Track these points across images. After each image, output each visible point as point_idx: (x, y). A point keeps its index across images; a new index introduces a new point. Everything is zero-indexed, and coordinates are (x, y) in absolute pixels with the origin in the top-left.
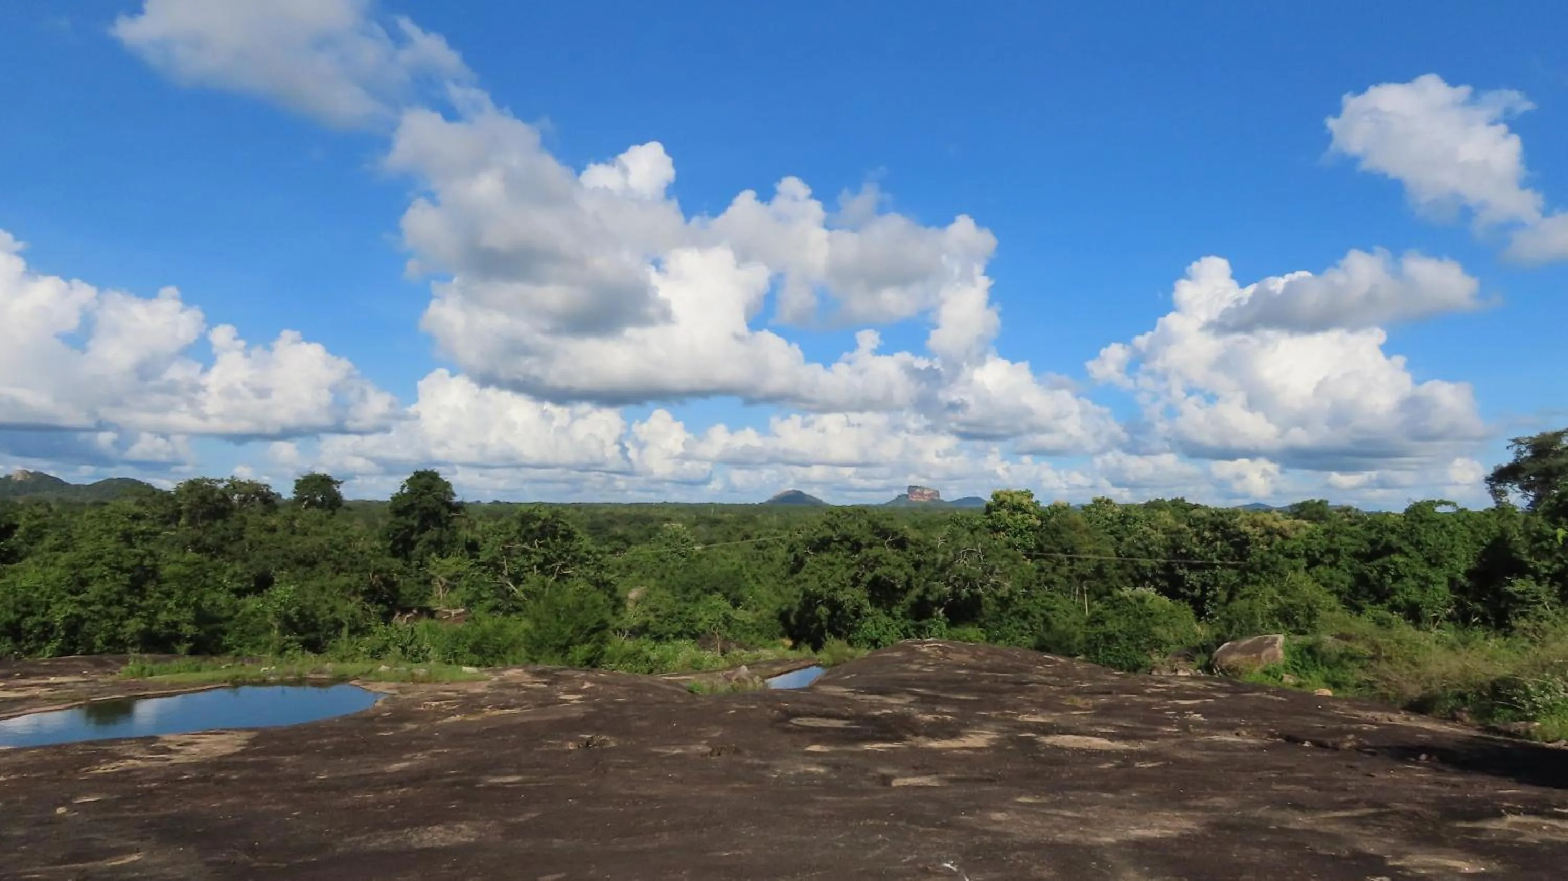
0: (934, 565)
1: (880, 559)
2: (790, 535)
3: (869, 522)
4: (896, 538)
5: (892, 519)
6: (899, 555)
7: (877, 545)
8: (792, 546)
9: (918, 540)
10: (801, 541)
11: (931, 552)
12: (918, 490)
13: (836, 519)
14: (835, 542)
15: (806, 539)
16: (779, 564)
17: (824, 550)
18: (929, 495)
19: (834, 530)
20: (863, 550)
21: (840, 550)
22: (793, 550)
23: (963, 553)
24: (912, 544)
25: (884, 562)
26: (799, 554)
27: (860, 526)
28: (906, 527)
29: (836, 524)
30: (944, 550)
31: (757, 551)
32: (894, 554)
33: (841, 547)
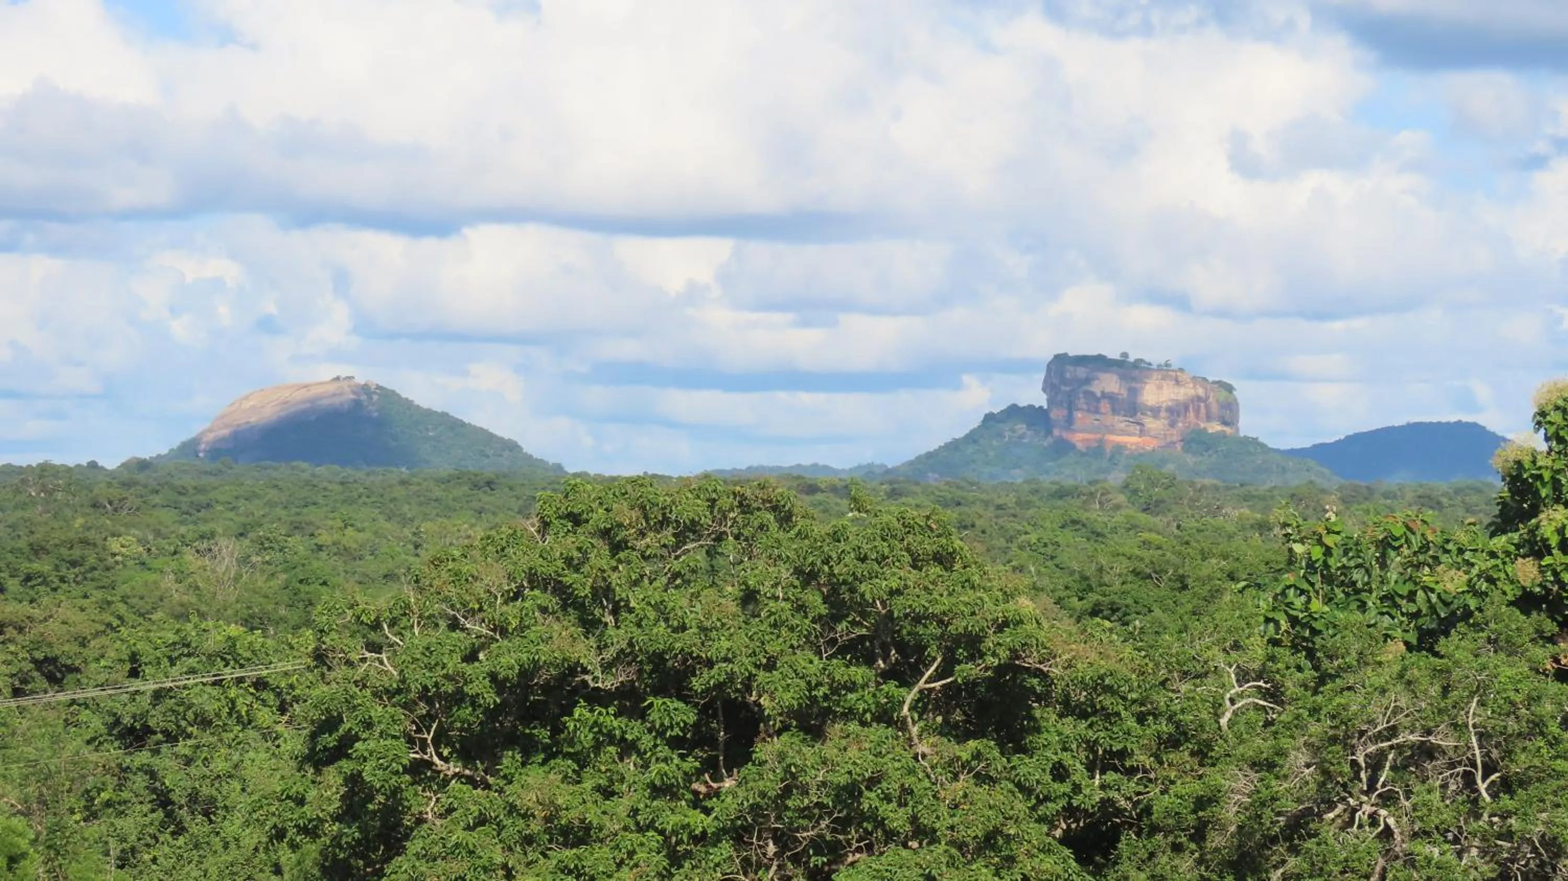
0: (1199, 835)
1: (870, 800)
2: (320, 657)
3: (807, 577)
4: (967, 670)
5: (944, 559)
6: (982, 778)
7: (849, 714)
8: (330, 723)
9: (1100, 686)
10: (385, 694)
11: (1183, 756)
12: (1110, 383)
13: (600, 557)
14: (597, 698)
15: (419, 678)
16: (252, 838)
17: (528, 748)
18: (1176, 411)
19: (590, 625)
20: (765, 750)
21: (627, 748)
22: (341, 751)
23: (1376, 763)
24: (1069, 708)
25: (897, 819)
26: (369, 773)
27: (749, 597)
28: (1025, 605)
29: (603, 592)
30: (1261, 745)
31: (113, 753)
32: (955, 768)
33: (634, 730)
